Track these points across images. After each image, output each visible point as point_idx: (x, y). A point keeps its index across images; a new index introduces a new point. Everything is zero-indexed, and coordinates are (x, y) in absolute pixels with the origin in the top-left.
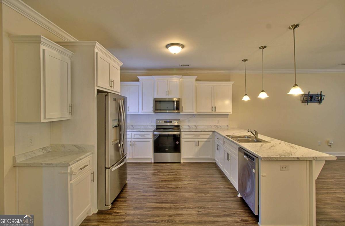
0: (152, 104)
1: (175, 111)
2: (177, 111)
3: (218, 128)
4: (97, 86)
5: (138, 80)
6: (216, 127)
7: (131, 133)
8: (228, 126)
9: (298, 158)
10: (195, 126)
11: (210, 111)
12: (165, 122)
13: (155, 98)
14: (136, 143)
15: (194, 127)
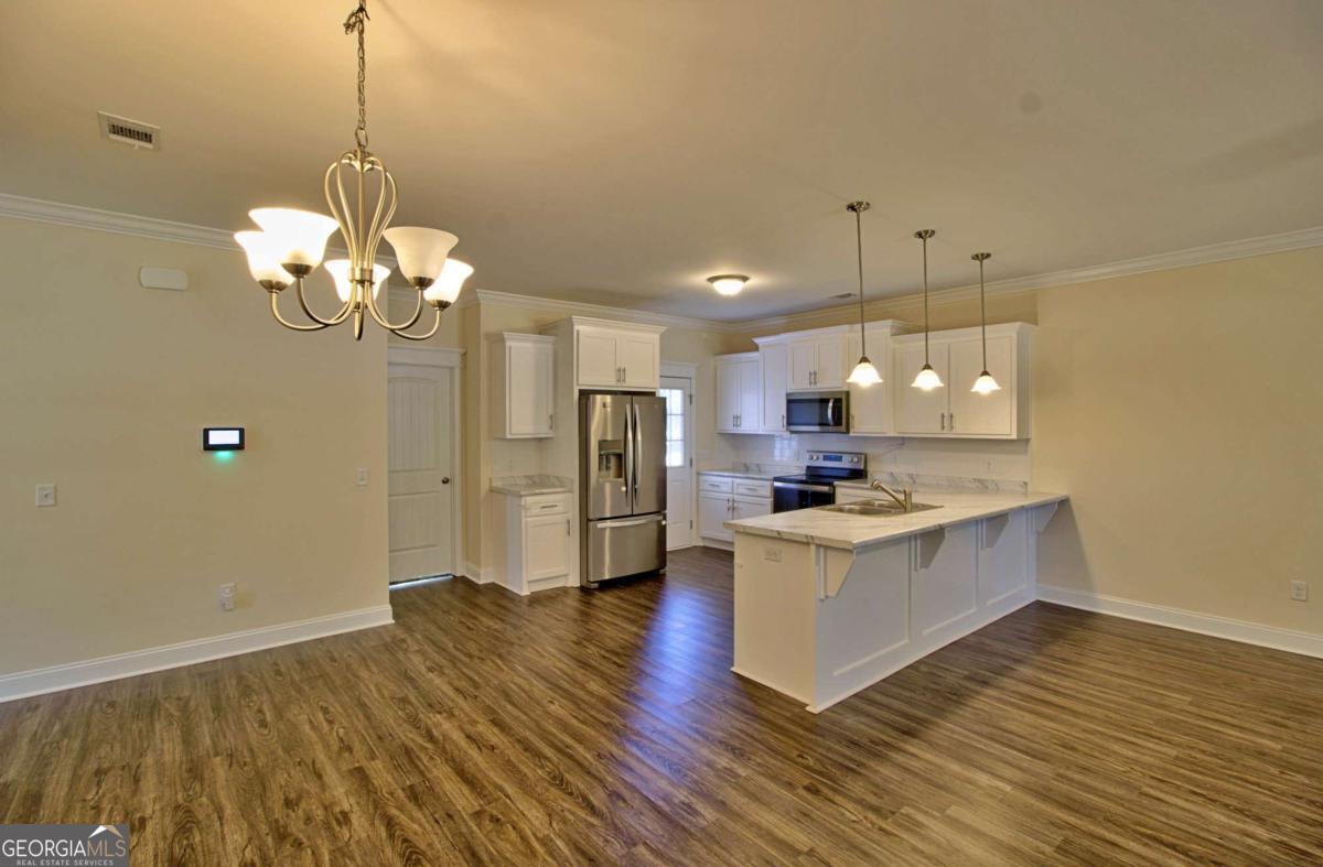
0: (782, 409)
1: (830, 428)
2: (835, 428)
3: (987, 488)
4: (578, 384)
5: (756, 348)
6: (980, 486)
7: (730, 480)
8: (1025, 483)
9: (779, 533)
10: (911, 476)
11: (933, 429)
12: (826, 458)
13: (789, 391)
14: (741, 505)
15: (906, 479)
